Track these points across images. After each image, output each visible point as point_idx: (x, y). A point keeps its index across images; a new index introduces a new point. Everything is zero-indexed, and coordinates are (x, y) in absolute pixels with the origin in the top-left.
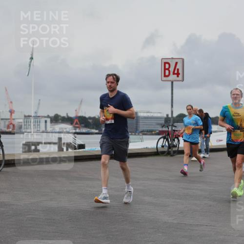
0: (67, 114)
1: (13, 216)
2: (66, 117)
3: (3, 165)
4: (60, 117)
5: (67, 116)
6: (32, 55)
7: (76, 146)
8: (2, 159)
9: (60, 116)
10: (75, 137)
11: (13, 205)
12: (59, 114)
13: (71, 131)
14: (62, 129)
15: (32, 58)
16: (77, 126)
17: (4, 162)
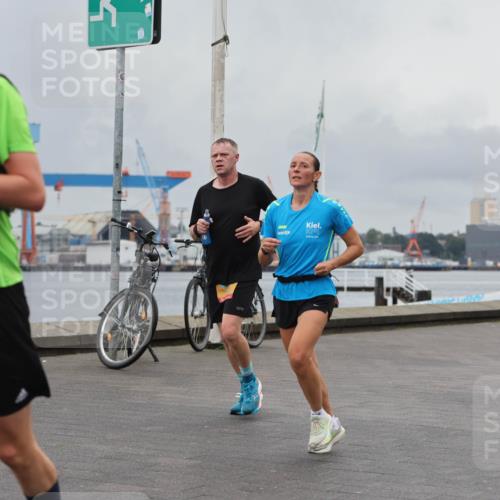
0: (394, 229)
1: (285, 438)
2: (392, 235)
3: (262, 335)
4: (379, 236)
5: (395, 232)
6: (322, 108)
7: (413, 294)
8: (261, 322)
9: (379, 233)
10: (411, 276)
11: (285, 415)
12: (378, 229)
13: (402, 265)
14: (384, 259)
15: (321, 116)
16: (414, 253)
17: (264, 327)
